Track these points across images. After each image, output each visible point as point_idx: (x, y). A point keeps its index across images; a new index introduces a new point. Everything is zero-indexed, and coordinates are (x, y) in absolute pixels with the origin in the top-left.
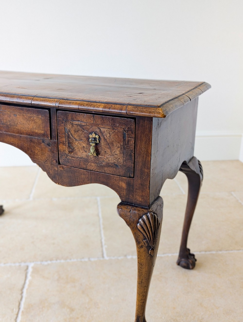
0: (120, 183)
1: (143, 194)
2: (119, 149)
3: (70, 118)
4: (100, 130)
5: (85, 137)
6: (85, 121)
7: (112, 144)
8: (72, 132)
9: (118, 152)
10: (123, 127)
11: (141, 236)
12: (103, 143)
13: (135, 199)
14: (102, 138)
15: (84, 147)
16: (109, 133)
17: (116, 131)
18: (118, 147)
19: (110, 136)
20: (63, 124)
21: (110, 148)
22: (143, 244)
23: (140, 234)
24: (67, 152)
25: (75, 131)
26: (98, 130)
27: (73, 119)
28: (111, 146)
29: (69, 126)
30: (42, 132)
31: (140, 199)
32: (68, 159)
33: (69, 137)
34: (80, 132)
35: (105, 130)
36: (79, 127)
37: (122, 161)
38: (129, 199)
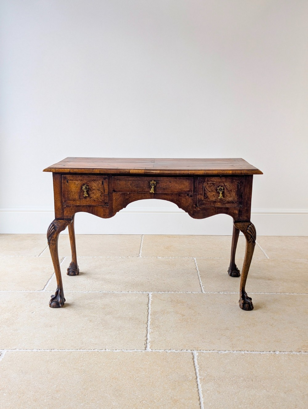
0: (235, 211)
1: (248, 215)
2: (235, 193)
3: (206, 180)
4: (224, 184)
5: (215, 189)
6: (215, 181)
7: (231, 191)
8: (207, 188)
9: (234, 195)
10: (238, 181)
11: (250, 236)
12: (225, 191)
13: (243, 218)
14: (225, 188)
15: (214, 195)
16: (230, 186)
17: (234, 184)
18: (234, 192)
19: (230, 187)
20: (202, 184)
21: (230, 193)
22: (251, 240)
23: (249, 235)
24: (203, 199)
25: (209, 187)
26: (223, 185)
27: (208, 181)
28: (230, 192)
29: (205, 184)
30: (188, 189)
31: (246, 218)
32: (203, 203)
33: (205, 190)
34: (212, 187)
35: (227, 184)
36: (212, 184)
37: (236, 199)
38: (239, 219)
